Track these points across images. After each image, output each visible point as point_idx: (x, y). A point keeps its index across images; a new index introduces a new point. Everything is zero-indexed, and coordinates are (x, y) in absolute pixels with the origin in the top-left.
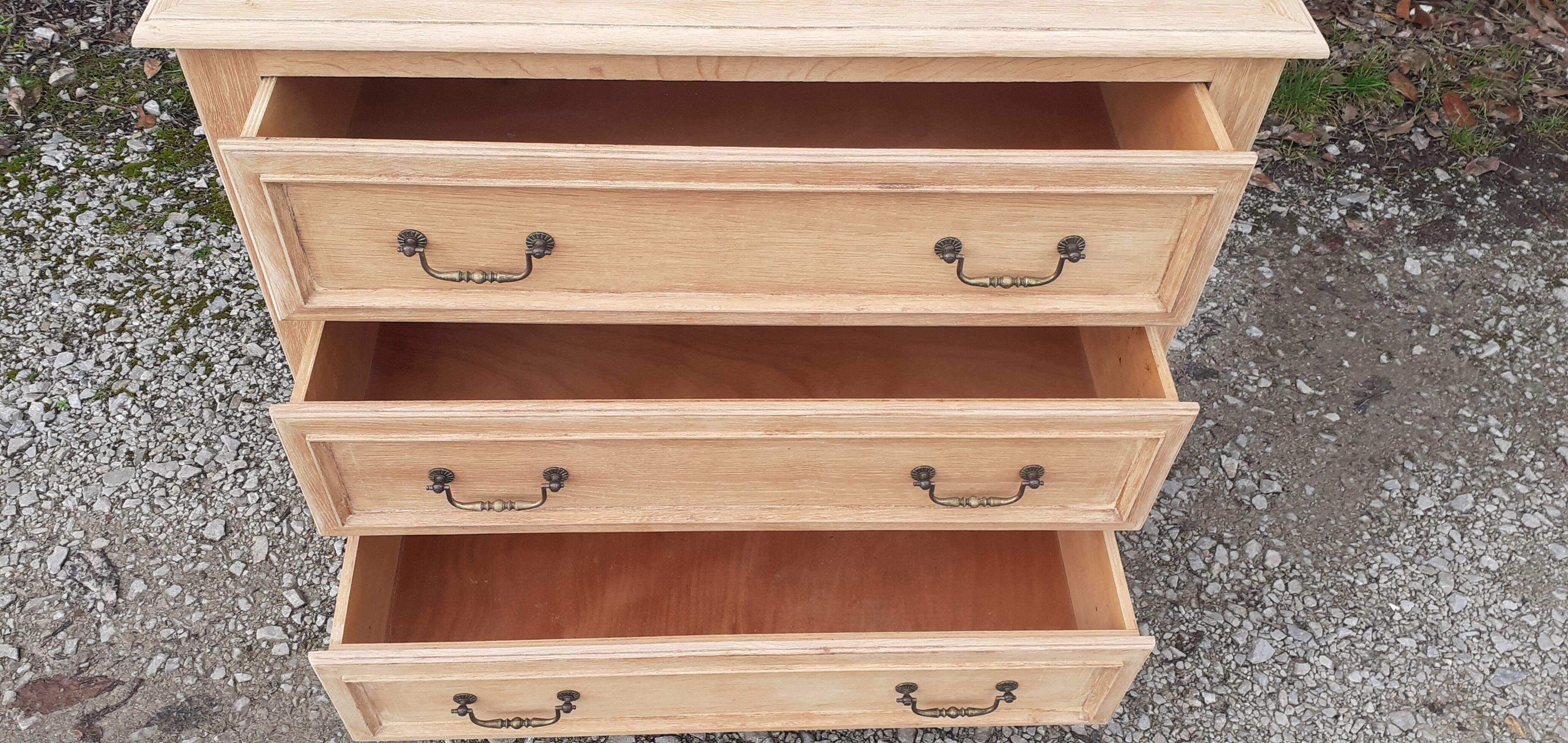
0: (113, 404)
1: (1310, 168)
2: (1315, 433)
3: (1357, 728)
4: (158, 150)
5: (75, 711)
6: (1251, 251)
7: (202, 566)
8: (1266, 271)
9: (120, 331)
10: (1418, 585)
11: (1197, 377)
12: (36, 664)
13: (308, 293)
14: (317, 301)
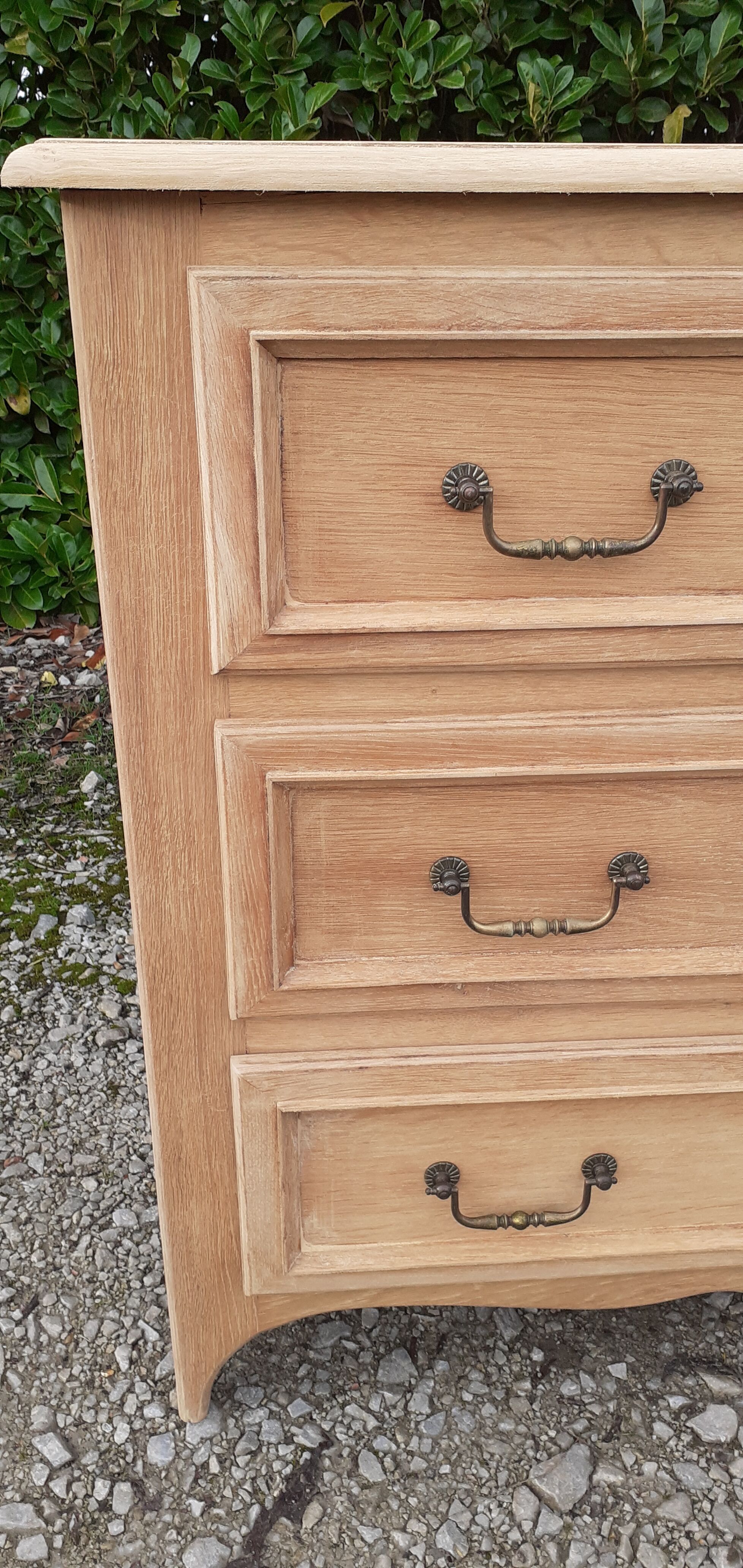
13: (277, 608)
14: (290, 623)
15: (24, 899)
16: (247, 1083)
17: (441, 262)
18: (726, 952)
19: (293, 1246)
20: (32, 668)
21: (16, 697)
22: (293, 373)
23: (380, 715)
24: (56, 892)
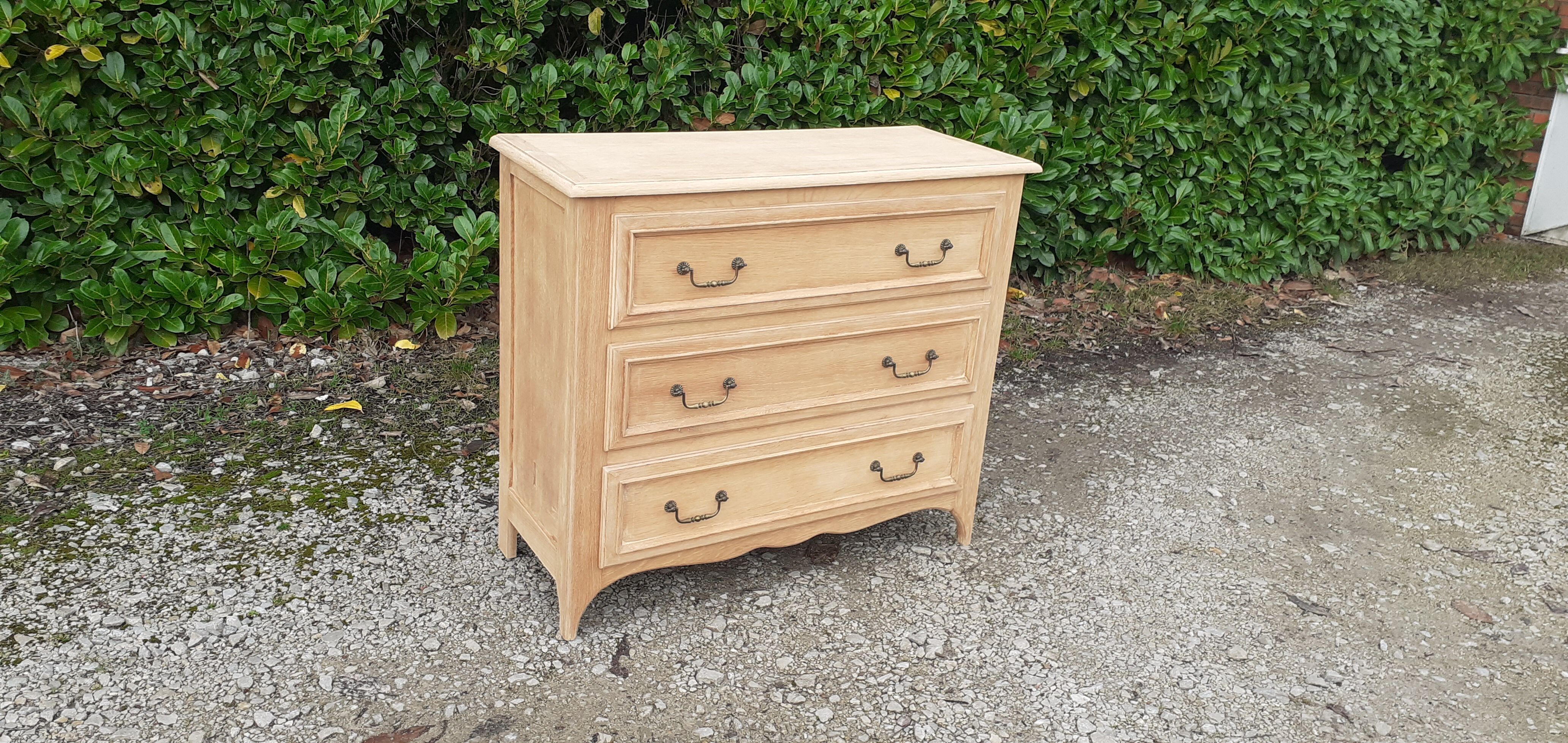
10: (1133, 514)
13: (630, 308)
14: (636, 312)
16: (610, 474)
19: (618, 543)
22: (639, 240)
23: (658, 339)
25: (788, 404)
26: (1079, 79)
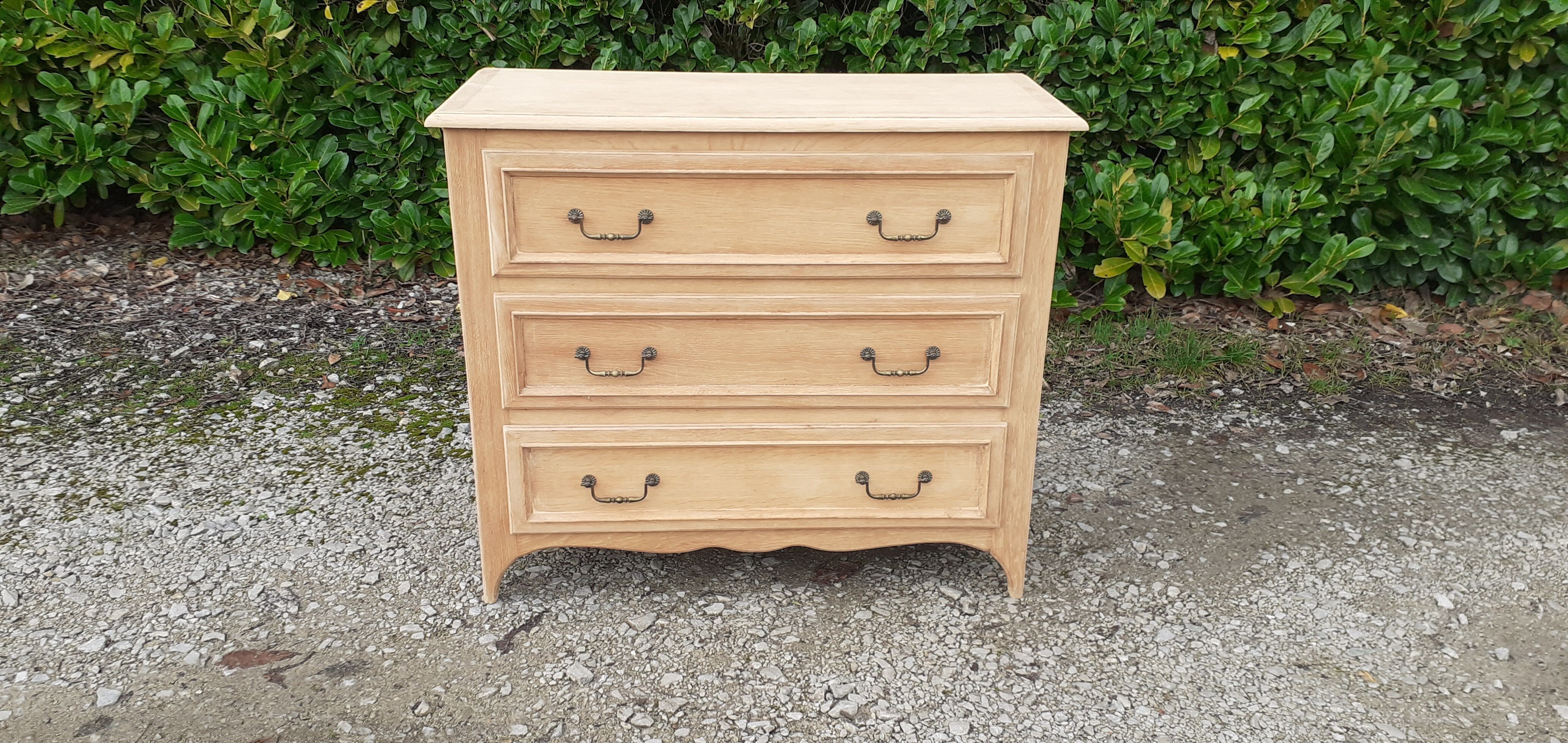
0: (298, 517)
1: (1200, 401)
2: (1207, 532)
3: (1240, 674)
4: (336, 398)
5: (265, 668)
6: (1155, 443)
7: (360, 596)
8: (1167, 452)
9: (305, 483)
10: (1288, 606)
11: (1114, 505)
12: (237, 643)
13: (513, 254)
14: (518, 259)
15: (435, 421)
16: (509, 435)
17: (562, 148)
18: (690, 387)
19: (529, 511)
20: (450, 302)
21: (439, 319)
22: (516, 180)
24: (453, 418)
25: (729, 387)
26: (1523, 39)
